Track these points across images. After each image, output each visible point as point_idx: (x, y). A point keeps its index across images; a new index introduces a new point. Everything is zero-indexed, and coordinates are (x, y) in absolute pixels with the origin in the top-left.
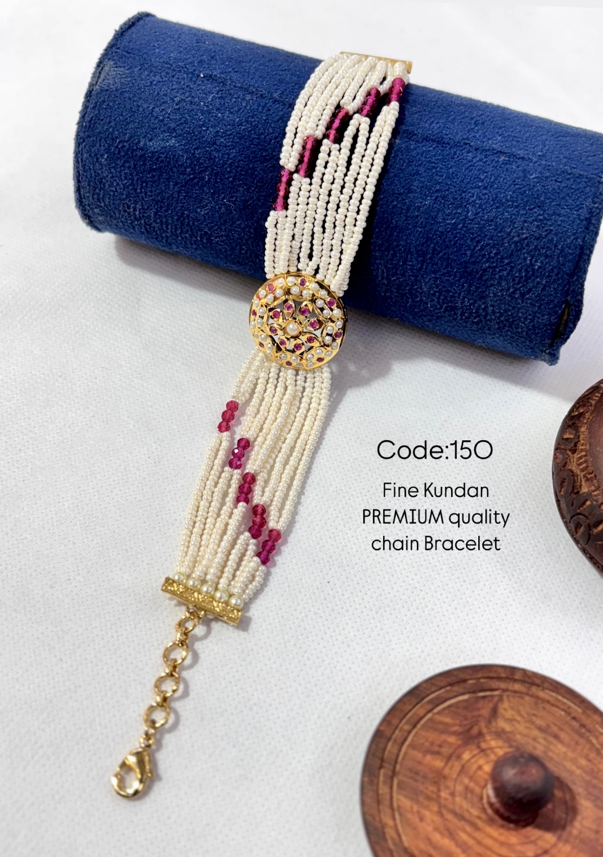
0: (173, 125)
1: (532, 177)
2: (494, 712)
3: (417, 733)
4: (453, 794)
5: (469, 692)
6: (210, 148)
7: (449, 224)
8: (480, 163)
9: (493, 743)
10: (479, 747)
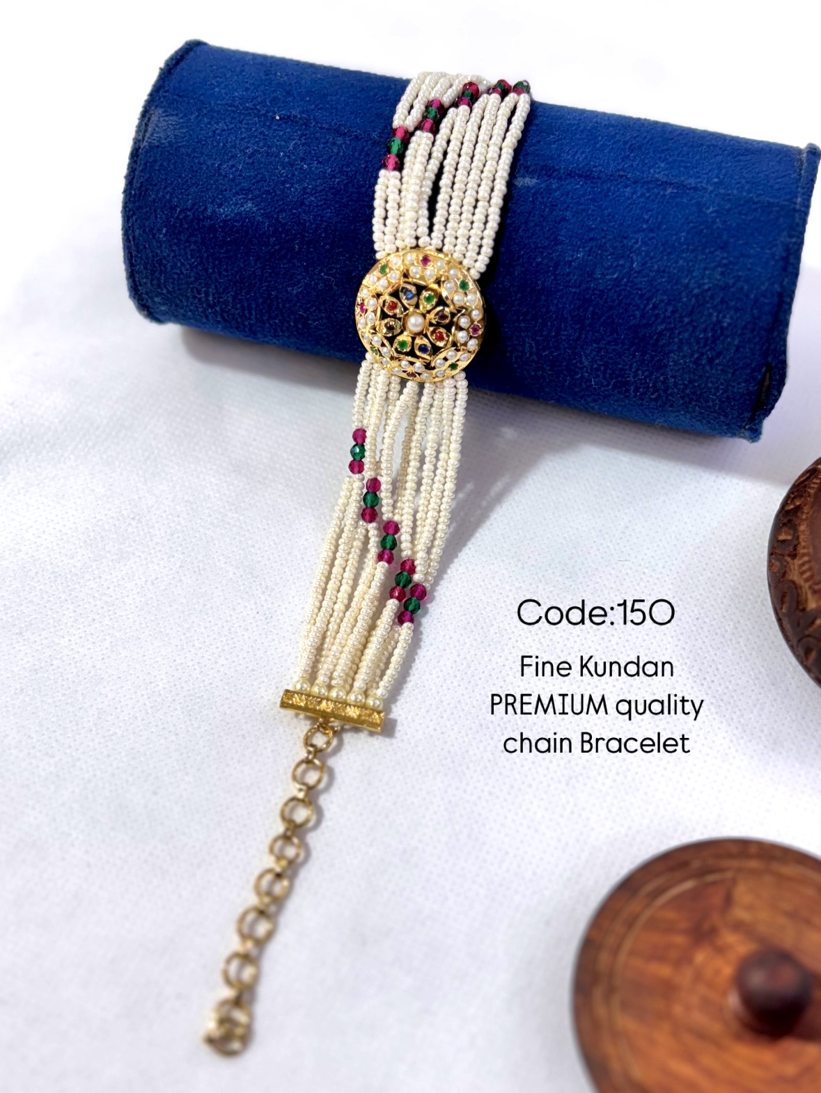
0: (245, 185)
1: (709, 211)
6: (297, 209)
7: (609, 280)
8: (642, 200)
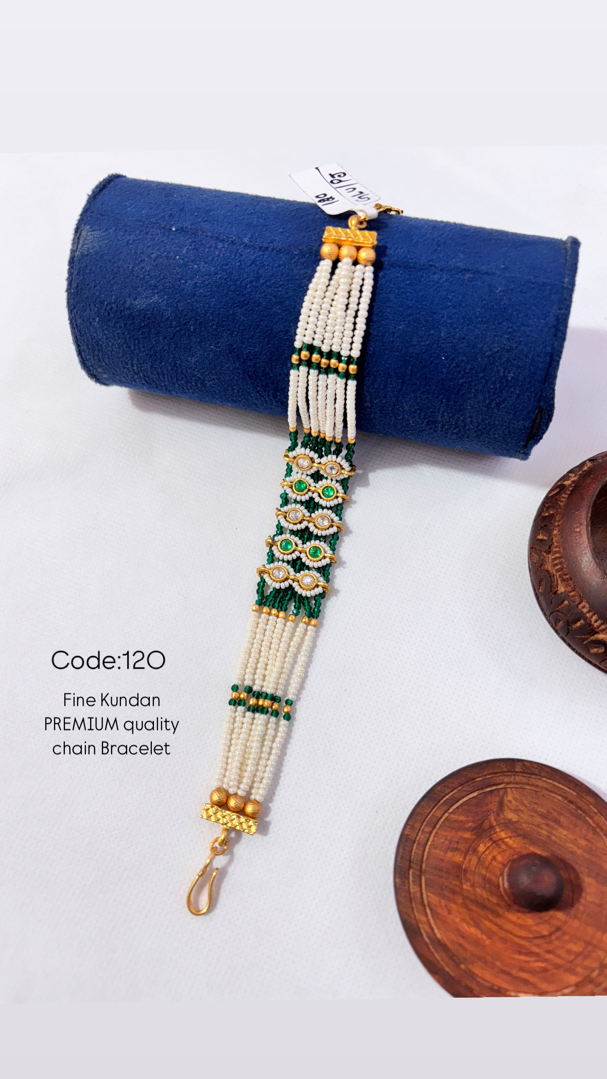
0: (153, 282)
1: (497, 291)
2: (501, 804)
3: (436, 833)
4: (473, 886)
5: (478, 790)
6: (191, 299)
7: (423, 346)
8: (447, 284)
9: (503, 835)
10: (491, 839)
